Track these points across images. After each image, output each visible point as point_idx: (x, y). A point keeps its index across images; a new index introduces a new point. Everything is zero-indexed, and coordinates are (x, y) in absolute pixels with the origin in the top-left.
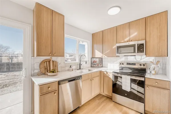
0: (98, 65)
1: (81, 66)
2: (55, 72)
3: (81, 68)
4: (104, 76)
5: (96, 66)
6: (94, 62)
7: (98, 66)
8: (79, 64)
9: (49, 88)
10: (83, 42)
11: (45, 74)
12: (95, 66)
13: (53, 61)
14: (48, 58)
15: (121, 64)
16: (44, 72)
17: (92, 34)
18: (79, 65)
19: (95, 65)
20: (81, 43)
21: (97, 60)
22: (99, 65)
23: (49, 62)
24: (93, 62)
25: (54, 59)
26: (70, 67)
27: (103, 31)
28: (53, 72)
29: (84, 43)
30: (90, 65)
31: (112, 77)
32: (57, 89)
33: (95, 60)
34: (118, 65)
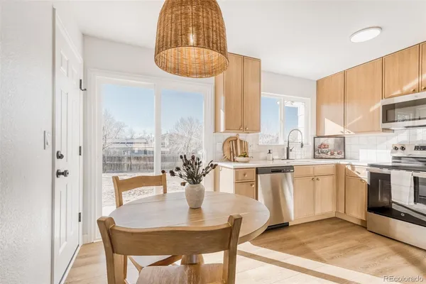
0: (332, 154)
1: (290, 153)
2: (248, 157)
3: (290, 157)
4: (345, 175)
5: (329, 156)
6: (323, 146)
7: (332, 157)
8: (286, 149)
9: (245, 175)
10: (293, 102)
11: (231, 161)
12: (324, 156)
13: (241, 141)
14: (234, 135)
15: (396, 148)
16: (229, 158)
17: (317, 81)
18: (286, 151)
19: (322, 153)
20: (288, 104)
21: (331, 142)
22: (336, 153)
23: (236, 141)
24: (320, 148)
25: (242, 136)
26: (270, 153)
27: (345, 73)
28: (245, 156)
29: (295, 105)
30: (311, 154)
31: (367, 177)
32: (254, 180)
33: (326, 143)
34: (390, 151)
